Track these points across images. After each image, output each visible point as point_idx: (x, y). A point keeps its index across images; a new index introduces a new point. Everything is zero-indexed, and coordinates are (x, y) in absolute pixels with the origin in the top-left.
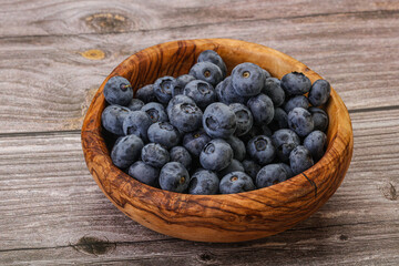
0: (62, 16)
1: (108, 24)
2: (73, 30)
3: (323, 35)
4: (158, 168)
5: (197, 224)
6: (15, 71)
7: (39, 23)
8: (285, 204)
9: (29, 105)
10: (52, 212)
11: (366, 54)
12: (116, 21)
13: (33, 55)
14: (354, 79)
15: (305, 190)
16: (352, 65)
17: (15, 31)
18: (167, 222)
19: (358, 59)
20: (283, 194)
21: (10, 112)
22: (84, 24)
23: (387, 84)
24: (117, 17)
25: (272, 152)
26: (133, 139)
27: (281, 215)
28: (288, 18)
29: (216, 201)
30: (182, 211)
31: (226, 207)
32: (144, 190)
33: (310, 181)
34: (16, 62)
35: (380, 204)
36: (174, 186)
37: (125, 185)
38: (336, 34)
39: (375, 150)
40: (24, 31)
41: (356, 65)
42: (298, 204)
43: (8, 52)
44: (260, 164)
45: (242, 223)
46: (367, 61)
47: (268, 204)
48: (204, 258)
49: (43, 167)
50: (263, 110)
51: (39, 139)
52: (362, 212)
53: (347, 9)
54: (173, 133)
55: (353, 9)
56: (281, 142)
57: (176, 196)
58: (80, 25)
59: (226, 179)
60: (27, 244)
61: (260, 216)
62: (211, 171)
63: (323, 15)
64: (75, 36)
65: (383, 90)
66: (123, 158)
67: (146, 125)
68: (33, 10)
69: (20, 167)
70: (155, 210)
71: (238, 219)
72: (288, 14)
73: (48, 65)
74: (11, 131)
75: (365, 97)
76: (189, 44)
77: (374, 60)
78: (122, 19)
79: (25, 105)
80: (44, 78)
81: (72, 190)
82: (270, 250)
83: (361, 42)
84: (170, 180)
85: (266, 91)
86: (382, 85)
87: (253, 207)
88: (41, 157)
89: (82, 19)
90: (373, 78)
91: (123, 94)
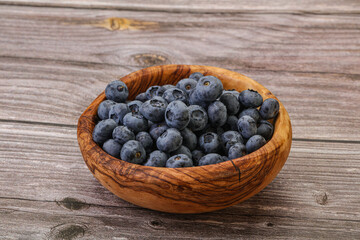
0: (118, 53)
1: (151, 62)
2: (122, 62)
3: (315, 86)
4: (121, 143)
5: (141, 189)
6: (66, 84)
7: (99, 55)
8: (211, 181)
9: (67, 107)
10: (52, 178)
11: (344, 103)
12: (158, 60)
13: (85, 75)
14: (327, 119)
15: (230, 173)
16: (329, 109)
17: (79, 58)
18: (121, 186)
19: (337, 105)
20: (211, 173)
21: (50, 109)
22: (132, 59)
23: (353, 126)
24: (160, 58)
25: (217, 145)
26: (109, 122)
27: (207, 190)
28: (291, 72)
29: (156, 171)
30: (130, 177)
31: (163, 177)
32: (107, 159)
33: (236, 167)
34: (70, 77)
35: (310, 206)
36: (131, 158)
37: (96, 155)
38: (325, 87)
39: (323, 169)
40: (85, 59)
41: (333, 109)
42: (223, 183)
43: (67, 71)
44: (205, 152)
45: (175, 192)
46: (344, 108)
47: (197, 179)
48: (153, 223)
49: (58, 148)
50: (216, 112)
51: (64, 129)
52: (293, 210)
53: (342, 71)
54: (141, 121)
55: (347, 72)
56: (227, 139)
57: (128, 165)
58: (130, 60)
59: (172, 158)
60: (23, 196)
61: (190, 188)
62: (163, 151)
63: (321, 73)
64: (122, 66)
65: (348, 129)
66: (99, 134)
67: (124, 113)
68: (99, 46)
69: (42, 146)
70: (112, 174)
71: (172, 188)
72: (293, 69)
73: (93, 82)
74: (46, 121)
75: (331, 132)
76: (186, 68)
77: (349, 108)
78: (163, 59)
79: (64, 106)
80: (87, 91)
81: (74, 165)
82: (208, 225)
83: (343, 95)
84: (128, 152)
85: (224, 100)
86: (348, 126)
87: (184, 179)
88: (60, 141)
89: (133, 56)
90: (343, 120)
91: (118, 93)
